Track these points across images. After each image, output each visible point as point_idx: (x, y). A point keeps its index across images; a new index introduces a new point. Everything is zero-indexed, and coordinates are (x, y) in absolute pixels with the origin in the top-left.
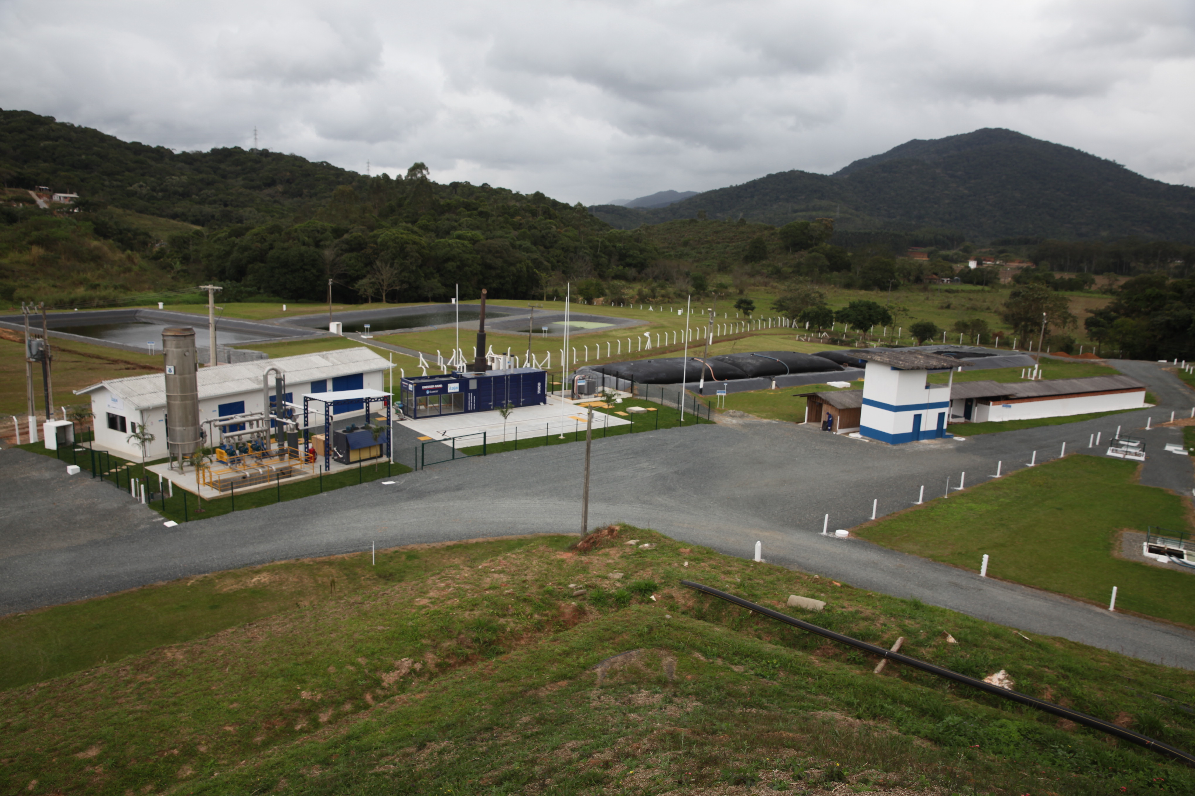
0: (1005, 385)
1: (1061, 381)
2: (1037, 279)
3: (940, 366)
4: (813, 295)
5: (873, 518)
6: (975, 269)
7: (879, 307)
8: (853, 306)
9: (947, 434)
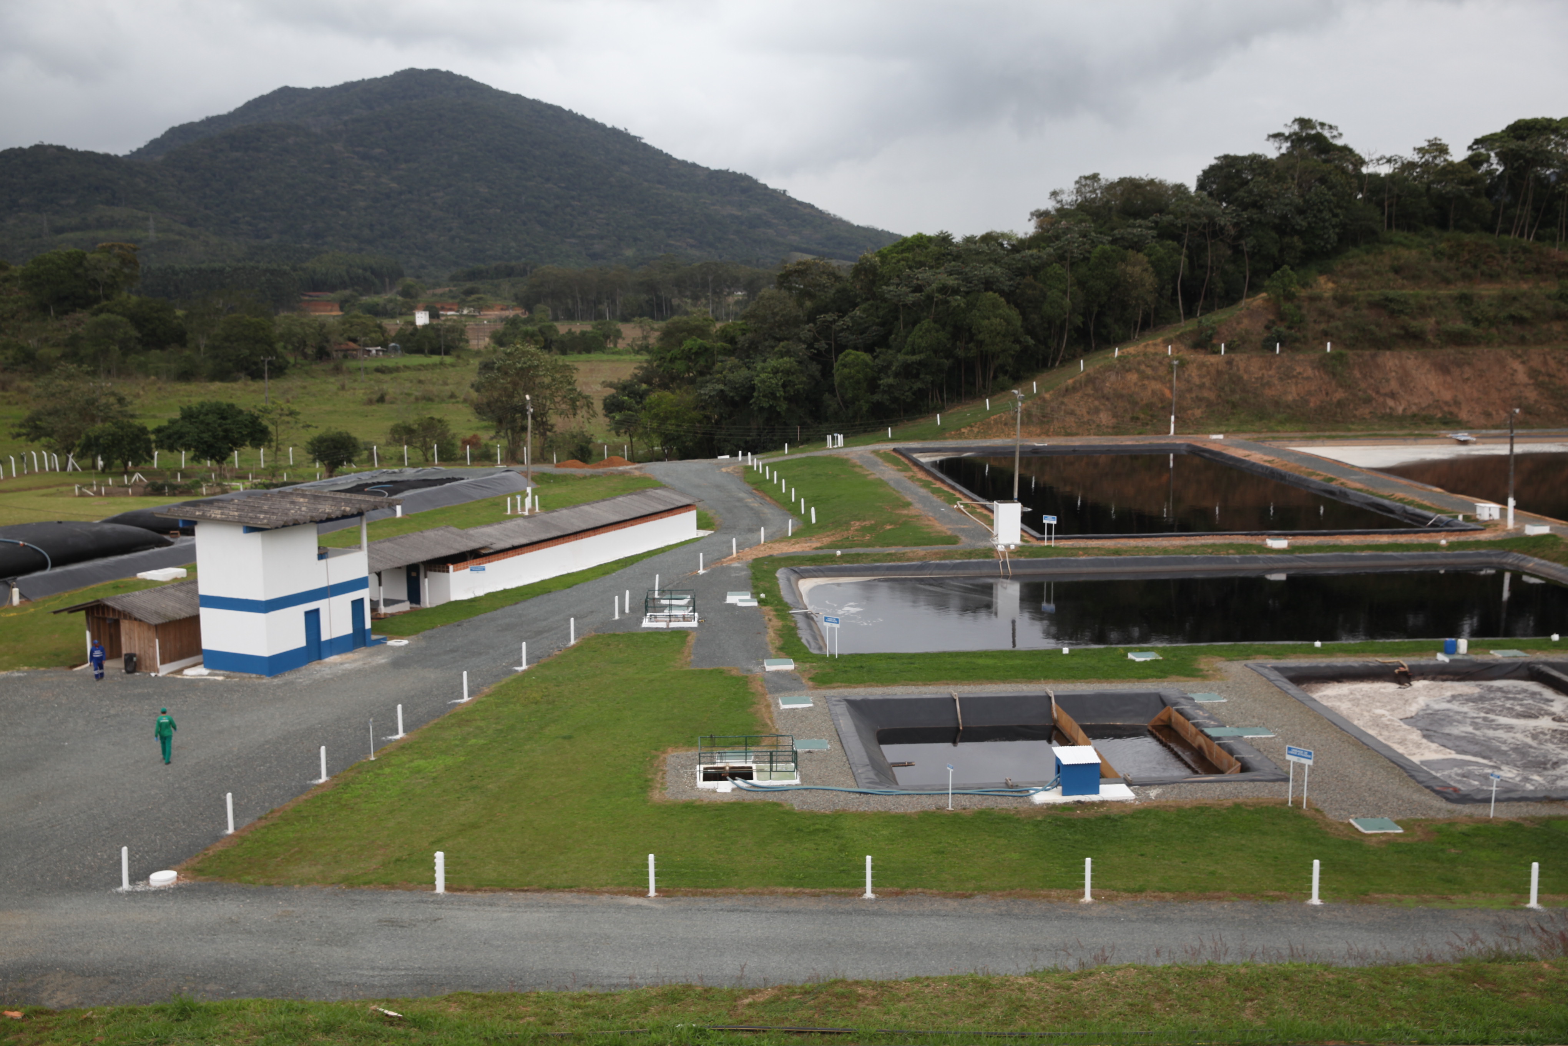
0: (472, 531)
1: (565, 511)
2: (529, 337)
3: (338, 513)
4: (103, 401)
5: (231, 830)
6: (425, 327)
7: (240, 412)
8: (189, 415)
9: (374, 637)
